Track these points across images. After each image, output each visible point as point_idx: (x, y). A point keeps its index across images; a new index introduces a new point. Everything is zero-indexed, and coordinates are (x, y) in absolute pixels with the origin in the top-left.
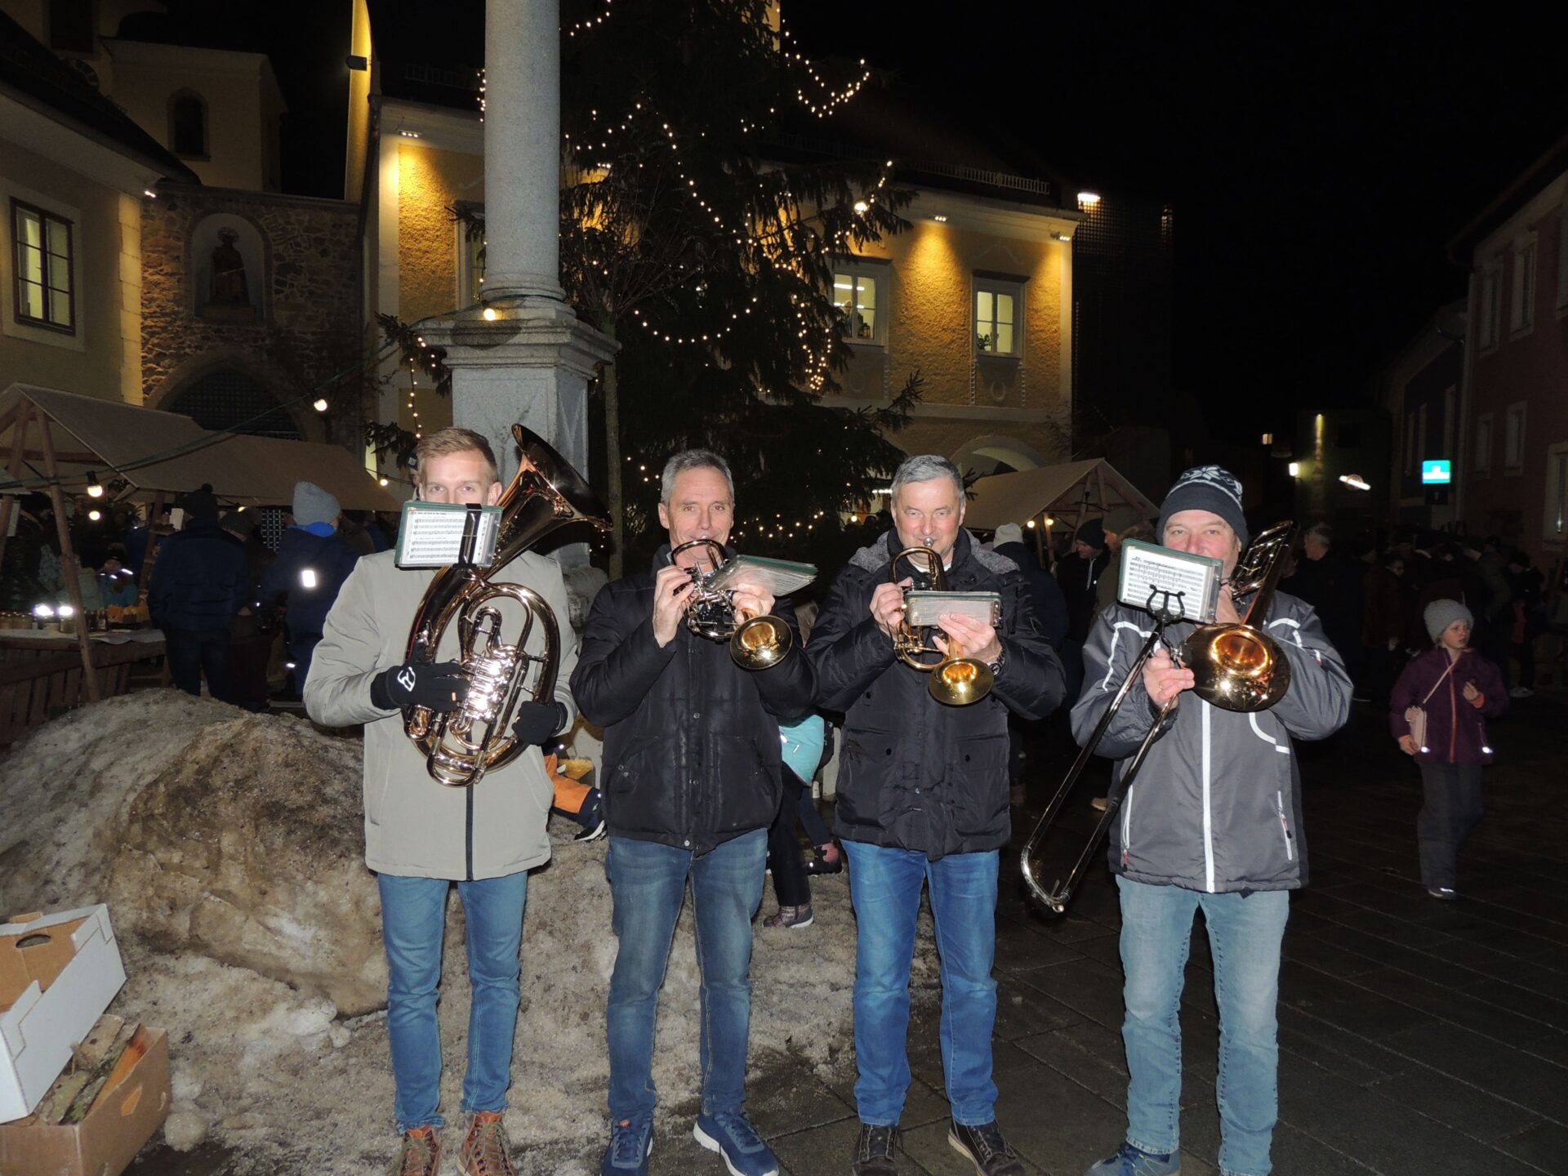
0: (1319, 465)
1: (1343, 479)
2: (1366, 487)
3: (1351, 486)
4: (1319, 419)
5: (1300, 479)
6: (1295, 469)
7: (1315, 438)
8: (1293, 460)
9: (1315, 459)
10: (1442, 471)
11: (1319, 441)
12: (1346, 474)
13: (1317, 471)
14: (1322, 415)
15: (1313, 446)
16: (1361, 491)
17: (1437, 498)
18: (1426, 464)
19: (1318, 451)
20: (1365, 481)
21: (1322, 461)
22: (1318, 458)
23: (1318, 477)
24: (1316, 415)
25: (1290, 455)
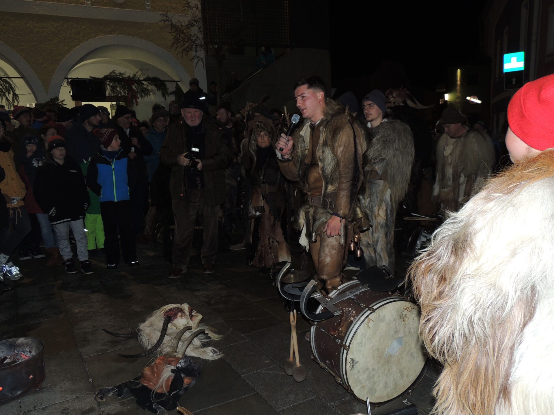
0: (459, 94)
1: (468, 98)
2: (479, 102)
3: (472, 102)
4: (459, 71)
5: (450, 102)
6: (447, 97)
7: (457, 81)
8: (446, 93)
9: (457, 92)
10: (518, 61)
11: (459, 83)
12: (470, 96)
13: (458, 97)
14: (460, 69)
15: (455, 85)
16: (477, 104)
17: (514, 83)
18: (506, 56)
19: (458, 88)
20: (479, 99)
21: (460, 92)
22: (458, 91)
23: (458, 100)
24: (457, 69)
25: (445, 90)
